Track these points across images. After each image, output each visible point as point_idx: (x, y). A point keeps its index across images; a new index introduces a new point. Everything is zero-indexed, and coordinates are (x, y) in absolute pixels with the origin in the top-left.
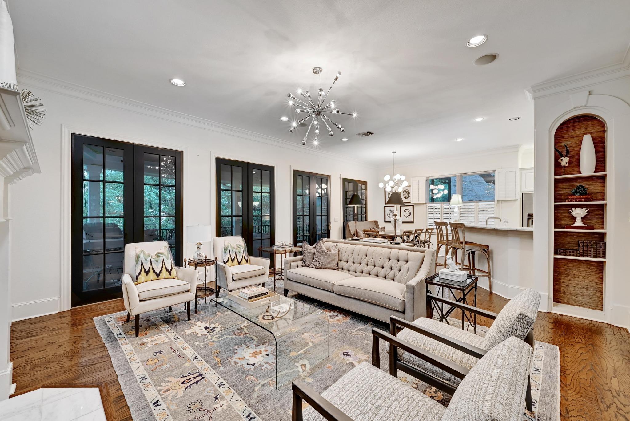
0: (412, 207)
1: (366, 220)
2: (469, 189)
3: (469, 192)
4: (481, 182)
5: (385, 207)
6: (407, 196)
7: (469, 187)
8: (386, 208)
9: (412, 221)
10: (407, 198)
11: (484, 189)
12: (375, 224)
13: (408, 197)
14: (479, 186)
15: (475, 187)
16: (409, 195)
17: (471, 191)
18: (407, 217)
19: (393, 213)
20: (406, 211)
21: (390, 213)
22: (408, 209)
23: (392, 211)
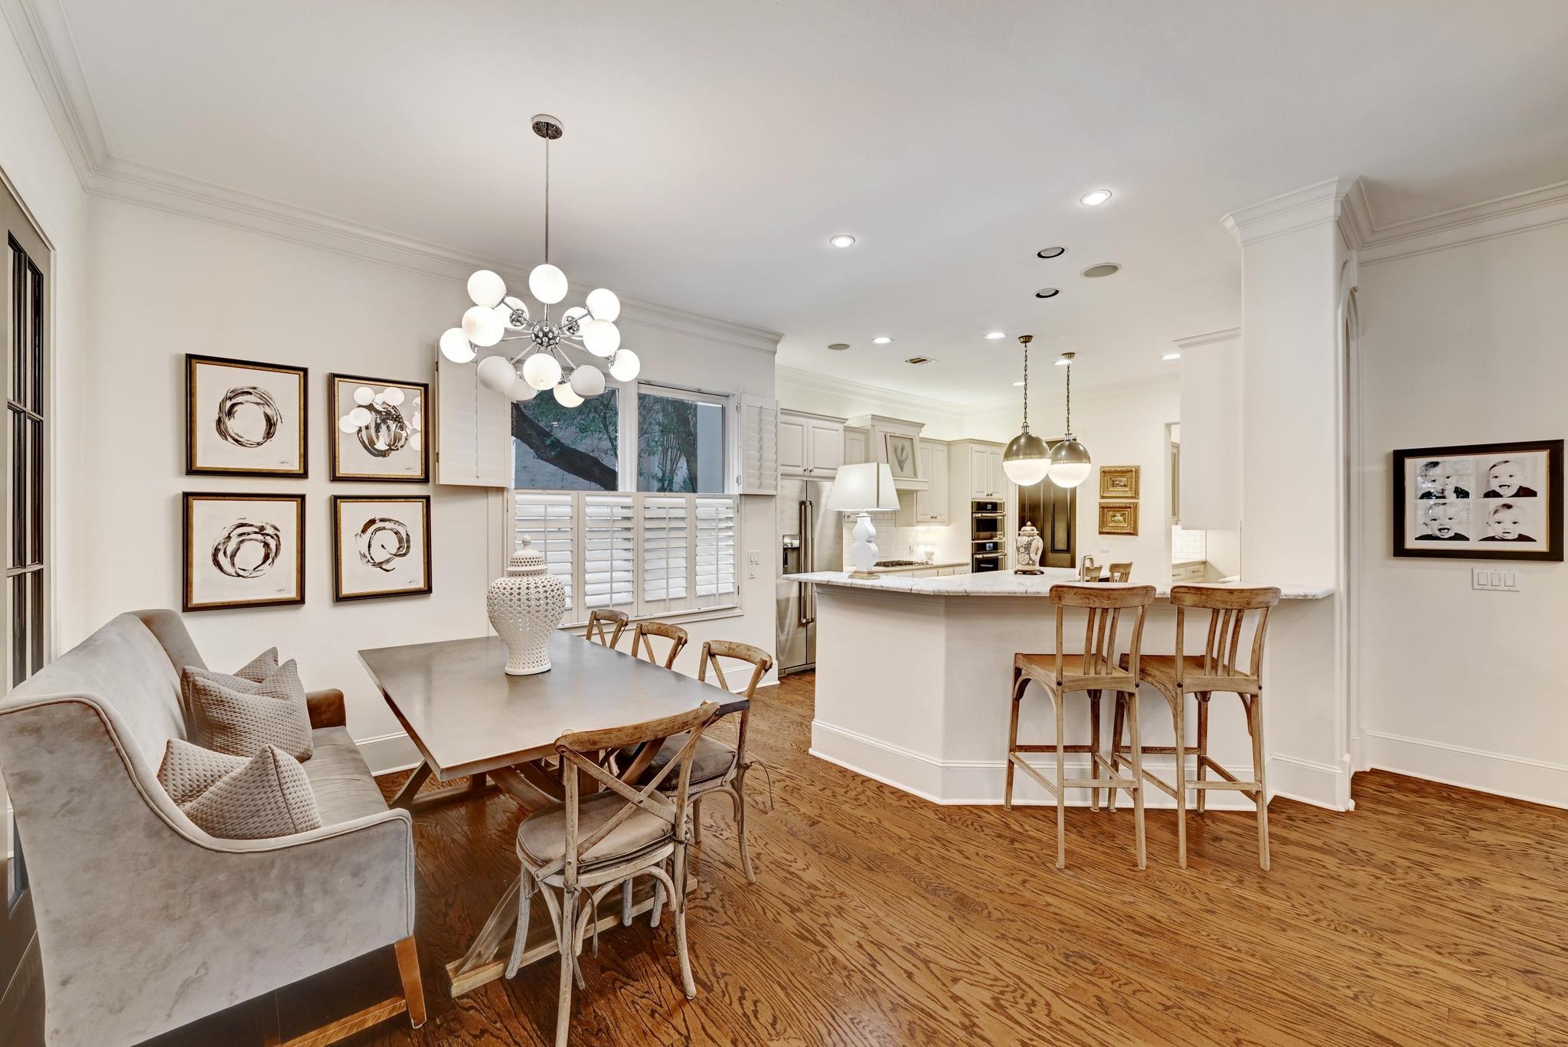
0: (416, 505)
5: (186, 497)
6: (388, 440)
8: (199, 504)
9: (419, 586)
10: (381, 454)
13: (389, 448)
16: (397, 437)
18: (388, 561)
19: (266, 545)
20: (374, 527)
21: (234, 541)
22: (390, 520)
23: (262, 528)
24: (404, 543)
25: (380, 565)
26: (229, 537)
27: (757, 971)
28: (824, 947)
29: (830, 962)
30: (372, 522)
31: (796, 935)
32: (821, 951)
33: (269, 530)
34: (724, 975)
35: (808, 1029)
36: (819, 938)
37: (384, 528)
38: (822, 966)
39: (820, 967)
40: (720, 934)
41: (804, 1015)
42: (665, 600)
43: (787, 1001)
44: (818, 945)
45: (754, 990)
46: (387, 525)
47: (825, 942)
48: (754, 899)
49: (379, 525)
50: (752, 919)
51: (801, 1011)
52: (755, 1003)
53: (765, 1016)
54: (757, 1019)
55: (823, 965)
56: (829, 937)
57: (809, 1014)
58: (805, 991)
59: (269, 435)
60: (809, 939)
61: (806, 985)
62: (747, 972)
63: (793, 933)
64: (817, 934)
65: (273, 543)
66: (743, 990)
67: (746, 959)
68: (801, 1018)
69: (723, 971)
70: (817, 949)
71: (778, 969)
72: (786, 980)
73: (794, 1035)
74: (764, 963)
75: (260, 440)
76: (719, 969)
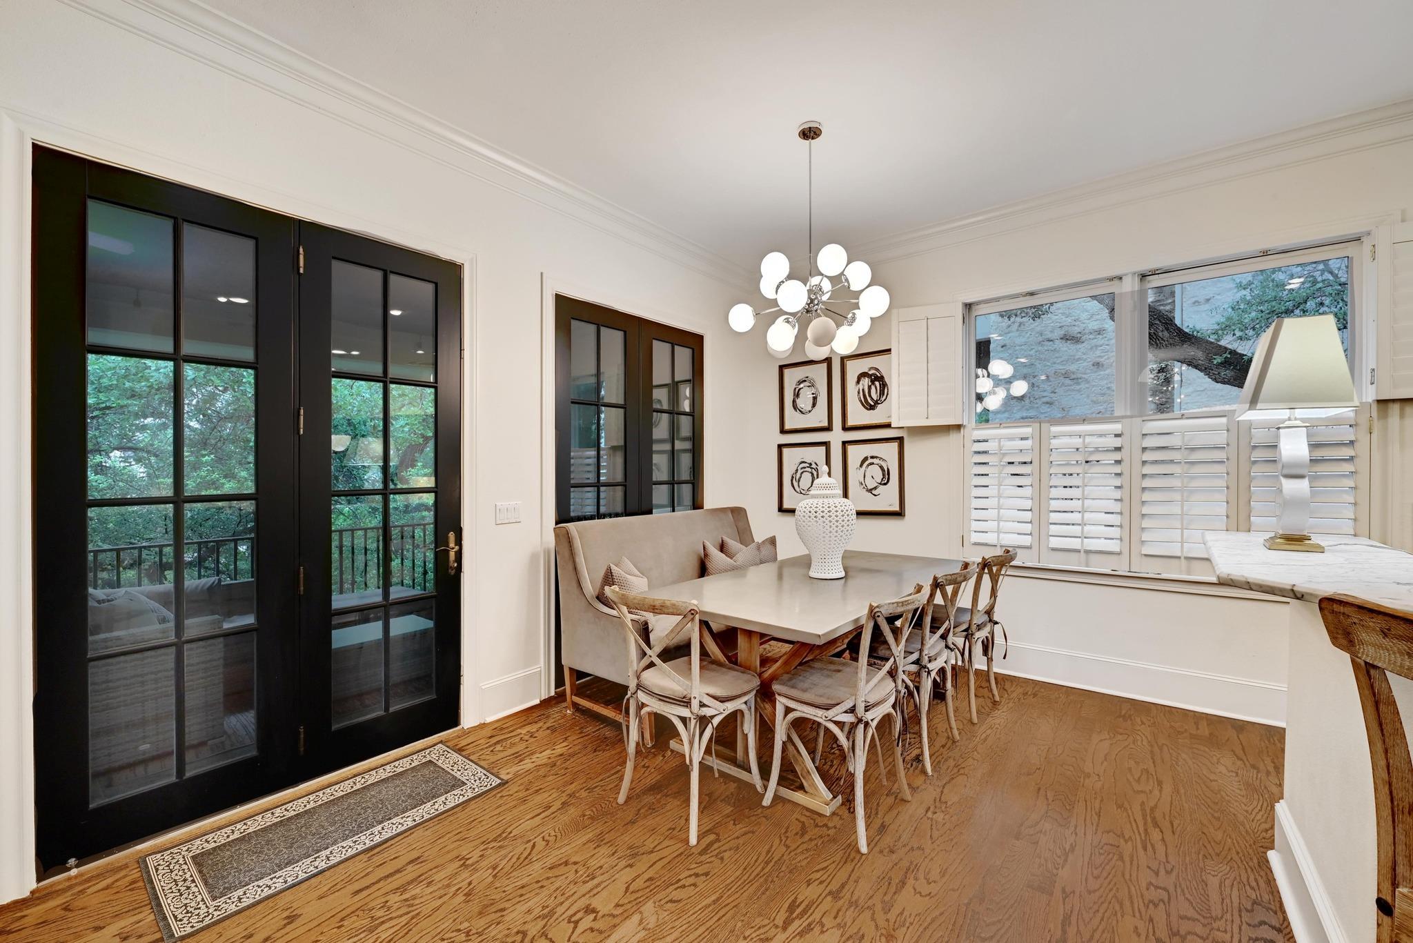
0: (895, 445)
1: (697, 504)
2: (1045, 400)
3: (1045, 408)
4: (1079, 376)
5: (780, 447)
6: (875, 396)
7: (1045, 394)
8: (785, 451)
9: (896, 508)
10: (872, 408)
11: (1088, 396)
12: (736, 521)
13: (876, 403)
14: (1073, 390)
15: (1060, 391)
16: (882, 393)
17: (1050, 403)
18: (875, 488)
19: (812, 474)
20: (867, 463)
21: (800, 472)
22: (876, 457)
23: (811, 464)
24: (886, 474)
25: (870, 491)
26: (797, 470)
27: (732, 879)
28: (785, 929)
29: (762, 936)
30: (866, 459)
31: (794, 901)
32: (777, 927)
33: (814, 466)
34: (722, 859)
35: (669, 927)
36: (797, 923)
37: (873, 464)
38: (753, 930)
39: (752, 928)
40: (772, 846)
41: (684, 922)
42: (1179, 558)
43: (700, 907)
44: (784, 922)
45: (706, 883)
46: (875, 461)
47: (791, 929)
48: (837, 858)
49: (870, 461)
50: (804, 863)
51: (689, 919)
52: (694, 885)
53: (677, 895)
54: (676, 889)
55: (755, 931)
56: (802, 931)
57: (687, 925)
58: (715, 918)
59: (814, 405)
60: (792, 913)
61: (724, 919)
62: (729, 872)
63: (796, 898)
64: (803, 920)
65: (815, 473)
66: (706, 874)
67: (745, 869)
68: (681, 920)
69: (725, 858)
70: (780, 921)
71: (739, 894)
72: (726, 903)
73: (661, 917)
74: (743, 883)
75: (810, 409)
76: (726, 855)
